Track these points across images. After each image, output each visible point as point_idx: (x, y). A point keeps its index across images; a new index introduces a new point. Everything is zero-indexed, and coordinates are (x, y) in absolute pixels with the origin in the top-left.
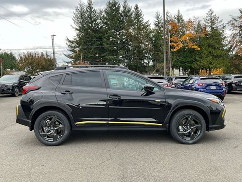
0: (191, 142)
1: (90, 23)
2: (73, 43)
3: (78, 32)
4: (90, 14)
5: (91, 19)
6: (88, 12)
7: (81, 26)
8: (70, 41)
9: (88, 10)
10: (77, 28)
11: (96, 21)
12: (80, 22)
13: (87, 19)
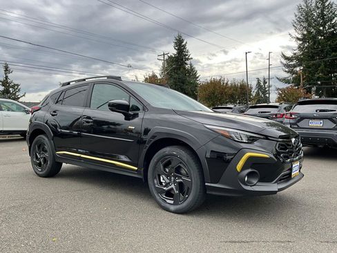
0: (172, 208)
1: (322, 26)
2: (292, 61)
3: (301, 42)
4: (322, 11)
5: (323, 19)
6: (318, 8)
7: (305, 33)
8: (287, 58)
9: (319, 5)
10: (300, 36)
11: (332, 20)
12: (305, 27)
13: (315, 21)
